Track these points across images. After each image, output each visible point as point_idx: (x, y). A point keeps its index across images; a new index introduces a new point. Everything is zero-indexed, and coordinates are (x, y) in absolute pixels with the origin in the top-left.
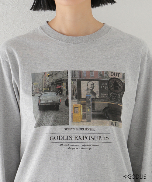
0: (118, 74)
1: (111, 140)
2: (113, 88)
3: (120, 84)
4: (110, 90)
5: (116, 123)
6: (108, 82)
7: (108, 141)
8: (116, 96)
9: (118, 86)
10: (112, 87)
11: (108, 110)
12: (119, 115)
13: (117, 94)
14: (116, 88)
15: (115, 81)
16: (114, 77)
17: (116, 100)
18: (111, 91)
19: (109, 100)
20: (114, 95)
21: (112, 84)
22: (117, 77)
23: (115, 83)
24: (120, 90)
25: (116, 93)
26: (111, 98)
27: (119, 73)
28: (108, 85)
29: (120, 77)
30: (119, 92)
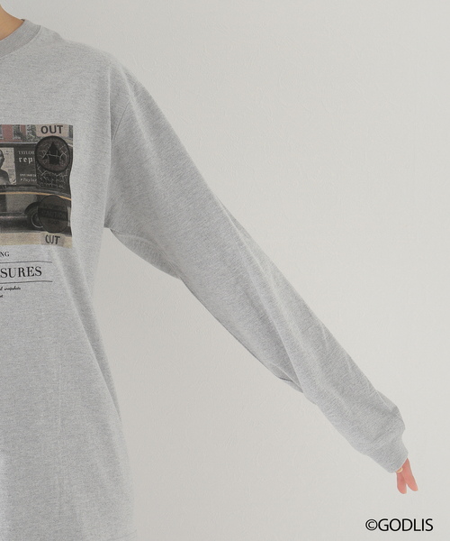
0: (58, 128)
1: (46, 275)
2: (47, 161)
3: (64, 151)
4: (40, 164)
5: (57, 237)
7: (41, 278)
8: (54, 177)
9: (59, 154)
10: (46, 157)
11: (36, 210)
12: (63, 219)
13: (58, 172)
14: (54, 161)
15: (53, 144)
16: (49, 134)
17: (54, 187)
18: (43, 168)
19: (37, 187)
20: (50, 177)
21: (45, 152)
22: (57, 134)
23: (53, 149)
24: (63, 165)
25: (54, 172)
26: (43, 183)
27: (60, 127)
28: (36, 154)
29: (64, 134)
30: (61, 169)
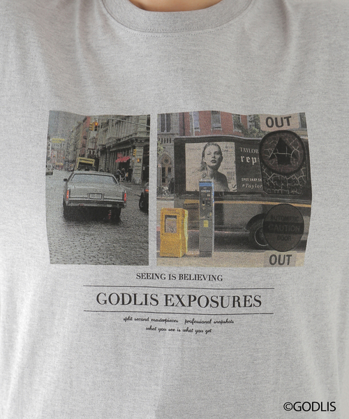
0: (285, 121)
1: (267, 306)
2: (275, 160)
3: (296, 145)
4: (266, 166)
6: (261, 145)
7: (260, 309)
8: (285, 182)
9: (290, 151)
10: (273, 157)
11: (261, 223)
12: (295, 233)
13: (288, 175)
14: (284, 160)
15: (281, 140)
16: (275, 129)
17: (285, 193)
18: (270, 170)
19: (263, 195)
20: (279, 181)
21: (271, 151)
22: (285, 128)
23: (282, 146)
24: (295, 163)
25: (285, 174)
26: (270, 189)
27: (288, 118)
28: (260, 154)
29: (294, 125)
30: (292, 169)
